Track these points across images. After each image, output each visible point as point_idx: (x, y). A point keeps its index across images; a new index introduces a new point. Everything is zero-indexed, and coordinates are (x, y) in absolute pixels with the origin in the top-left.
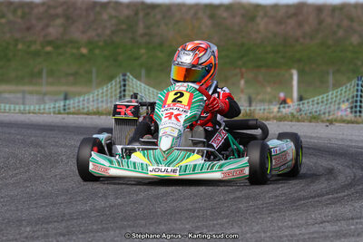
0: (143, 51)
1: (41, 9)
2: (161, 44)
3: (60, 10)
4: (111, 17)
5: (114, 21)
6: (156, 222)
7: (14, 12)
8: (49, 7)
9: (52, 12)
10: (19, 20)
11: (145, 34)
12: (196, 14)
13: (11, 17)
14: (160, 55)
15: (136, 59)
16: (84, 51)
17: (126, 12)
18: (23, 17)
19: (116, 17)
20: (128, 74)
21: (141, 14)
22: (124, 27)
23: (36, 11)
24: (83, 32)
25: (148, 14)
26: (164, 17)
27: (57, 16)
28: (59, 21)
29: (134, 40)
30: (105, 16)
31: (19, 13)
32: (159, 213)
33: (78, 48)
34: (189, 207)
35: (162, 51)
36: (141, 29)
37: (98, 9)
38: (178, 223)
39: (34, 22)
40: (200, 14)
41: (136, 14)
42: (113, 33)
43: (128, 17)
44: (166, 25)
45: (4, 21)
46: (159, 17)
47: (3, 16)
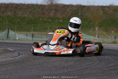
1: (48, 7)
2: (86, 19)
3: (53, 8)
5: (71, 11)
6: (84, 77)
8: (50, 7)
9: (51, 8)
10: (40, 11)
11: (81, 16)
12: (98, 9)
13: (38, 10)
16: (61, 21)
17: (75, 8)
19: (72, 10)
21: (80, 9)
22: (74, 13)
23: (46, 8)
24: (61, 15)
25: (82, 9)
26: (87, 10)
27: (53, 9)
28: (53, 11)
30: (68, 10)
31: (40, 8)
32: (85, 74)
33: (59, 20)
34: (95, 72)
35: (86, 21)
36: (80, 14)
37: (66, 7)
38: (91, 77)
39: (45, 11)
41: (78, 9)
42: (71, 15)
43: (75, 10)
44: (88, 13)
45: (35, 11)
46: (86, 10)
47: (35, 10)
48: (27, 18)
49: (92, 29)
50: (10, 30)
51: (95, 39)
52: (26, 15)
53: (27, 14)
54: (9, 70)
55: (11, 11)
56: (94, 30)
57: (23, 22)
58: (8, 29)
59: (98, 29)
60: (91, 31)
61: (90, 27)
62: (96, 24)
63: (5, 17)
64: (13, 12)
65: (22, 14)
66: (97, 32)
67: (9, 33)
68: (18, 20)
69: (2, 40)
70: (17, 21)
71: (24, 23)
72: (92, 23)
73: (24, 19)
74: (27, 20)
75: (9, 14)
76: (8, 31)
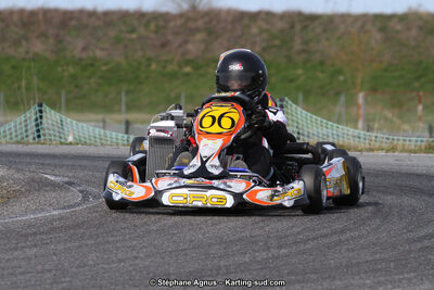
0: (300, 71)
1: (179, 22)
2: (322, 63)
3: (200, 23)
4: (262, 31)
5: (265, 36)
6: (330, 276)
7: (147, 25)
8: (188, 19)
9: (191, 25)
10: (153, 35)
11: (303, 51)
12: (363, 26)
13: (142, 31)
14: (321, 75)
15: (291, 81)
17: (280, 25)
18: (156, 32)
19: (267, 31)
20: (286, 99)
21: (298, 27)
22: (277, 42)
23: (172, 24)
25: (306, 27)
26: (325, 31)
27: (197, 30)
28: (199, 36)
29: (289, 58)
30: (255, 30)
31: (152, 26)
32: (332, 266)
34: (369, 258)
35: (322, 72)
36: (297, 45)
37: (246, 21)
38: (357, 277)
39: (170, 37)
40: (369, 27)
41: (292, 27)
42: (264, 49)
43: (282, 31)
44: (328, 39)
45: (134, 36)
46: (319, 30)
47: (133, 31)
48: (106, 64)
49: (343, 98)
50: (46, 108)
51: (359, 138)
52: (99, 53)
53: (102, 49)
54: (54, 254)
55: (43, 35)
56: (351, 102)
57: (90, 77)
58: (40, 105)
59: (365, 98)
60: (339, 109)
61: (338, 94)
62: (359, 80)
63: (24, 60)
64: (51, 41)
65: (84, 49)
66: (362, 111)
67: (41, 117)
68: (72, 70)
69: (18, 143)
70: (66, 74)
71: (92, 80)
72: (341, 78)
73: (92, 65)
74: (104, 68)
75: (38, 47)
76: (41, 111)
